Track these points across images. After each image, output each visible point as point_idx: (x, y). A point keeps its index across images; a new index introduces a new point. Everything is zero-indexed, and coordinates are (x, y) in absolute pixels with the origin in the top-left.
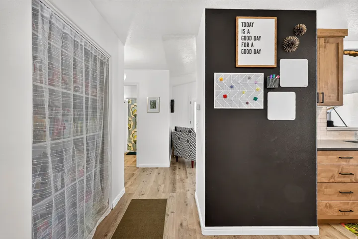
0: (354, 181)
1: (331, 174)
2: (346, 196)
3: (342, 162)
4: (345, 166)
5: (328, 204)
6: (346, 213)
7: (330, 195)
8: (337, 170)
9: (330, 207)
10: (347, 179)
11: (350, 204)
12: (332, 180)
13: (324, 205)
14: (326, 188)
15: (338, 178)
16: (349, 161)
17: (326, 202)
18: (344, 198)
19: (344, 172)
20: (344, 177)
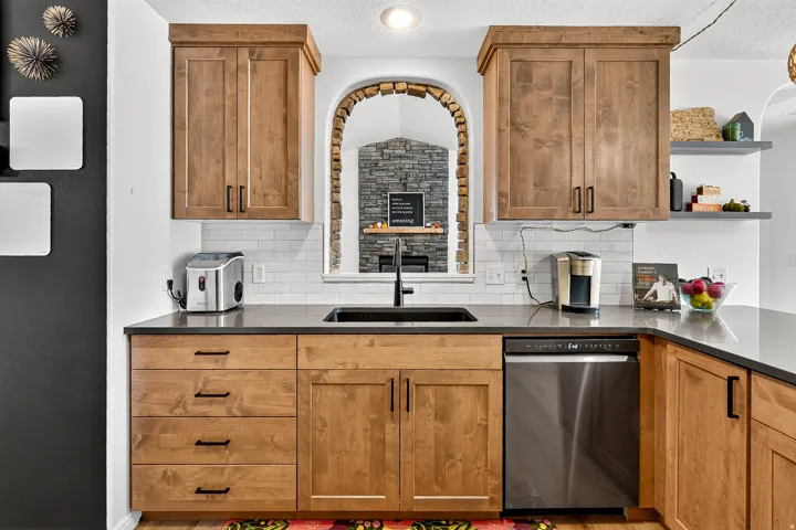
0: (238, 413)
1: (177, 395)
2: (217, 451)
3: (206, 363)
4: (212, 376)
5: (169, 473)
6: (218, 497)
7: (173, 449)
8: (191, 384)
9: (176, 478)
10: (217, 409)
11: (227, 472)
12: (178, 411)
13: (160, 476)
14: (164, 430)
15: (195, 404)
16: (223, 363)
17: (164, 468)
18: (212, 456)
19: (211, 389)
20: (210, 403)
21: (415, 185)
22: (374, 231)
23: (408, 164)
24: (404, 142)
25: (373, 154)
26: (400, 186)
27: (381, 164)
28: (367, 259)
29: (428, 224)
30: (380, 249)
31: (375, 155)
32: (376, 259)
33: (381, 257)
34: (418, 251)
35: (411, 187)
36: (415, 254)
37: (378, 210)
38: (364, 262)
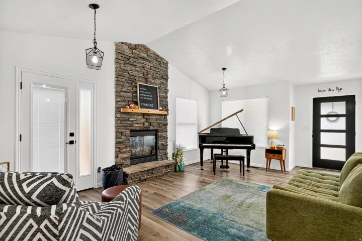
21: (152, 81)
22: (129, 110)
23: (148, 65)
24: (147, 50)
25: (127, 51)
26: (143, 80)
27: (132, 60)
28: (122, 133)
29: (161, 109)
30: (131, 125)
31: (128, 52)
32: (128, 132)
33: (131, 131)
34: (153, 126)
35: (151, 82)
36: (151, 128)
37: (130, 95)
38: (120, 135)
